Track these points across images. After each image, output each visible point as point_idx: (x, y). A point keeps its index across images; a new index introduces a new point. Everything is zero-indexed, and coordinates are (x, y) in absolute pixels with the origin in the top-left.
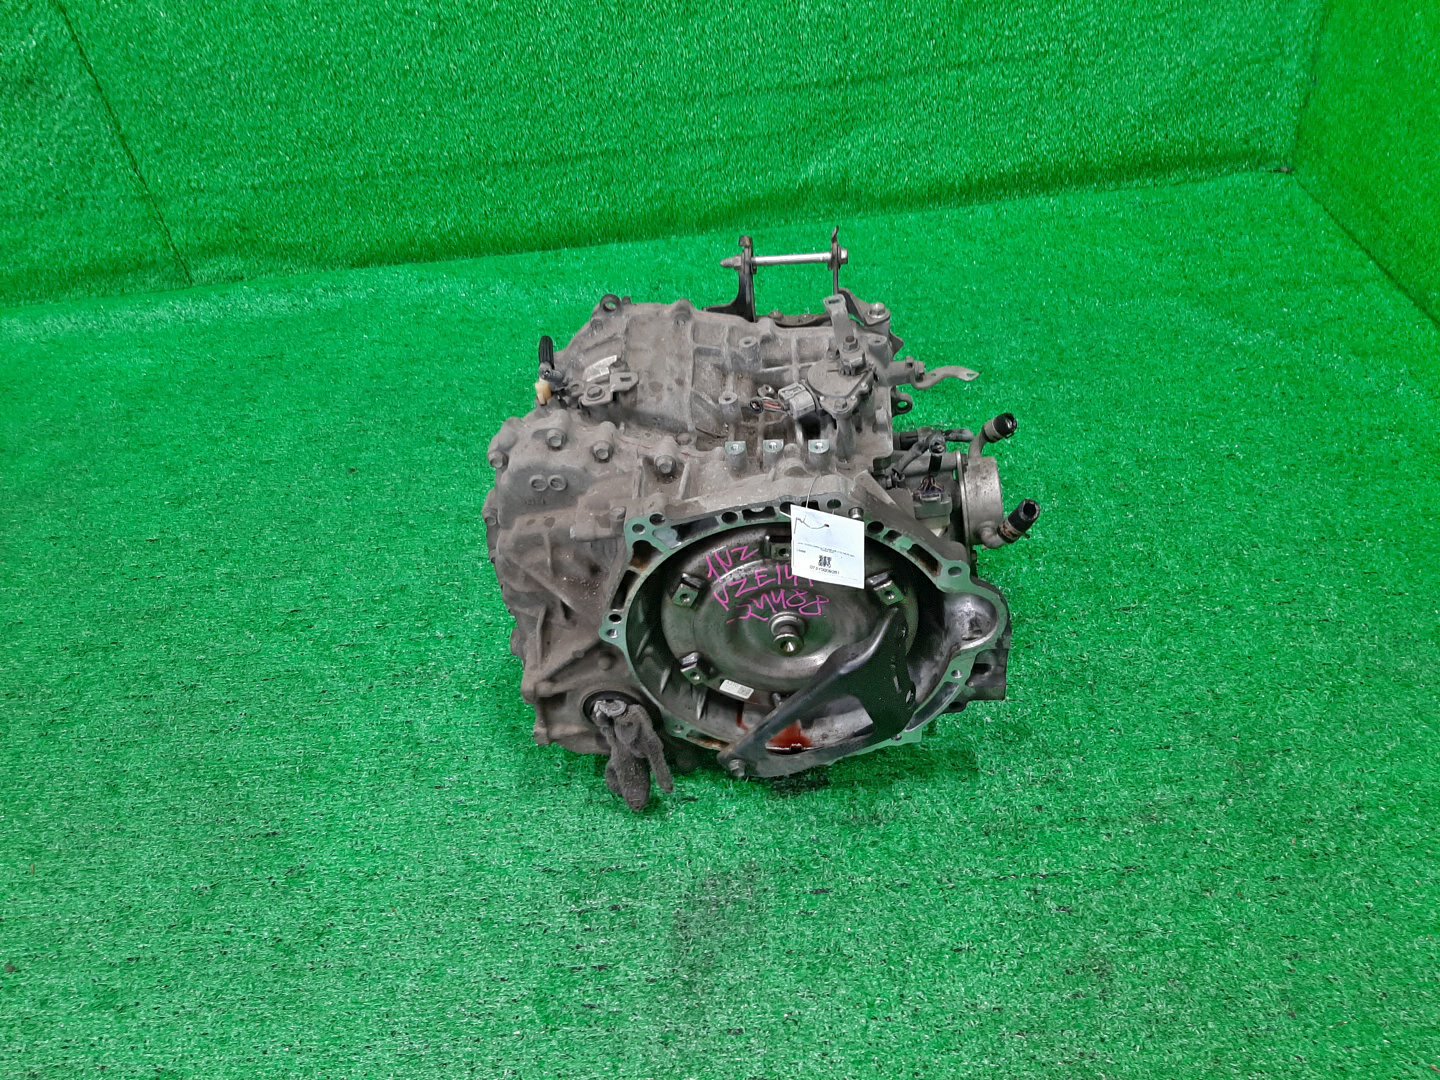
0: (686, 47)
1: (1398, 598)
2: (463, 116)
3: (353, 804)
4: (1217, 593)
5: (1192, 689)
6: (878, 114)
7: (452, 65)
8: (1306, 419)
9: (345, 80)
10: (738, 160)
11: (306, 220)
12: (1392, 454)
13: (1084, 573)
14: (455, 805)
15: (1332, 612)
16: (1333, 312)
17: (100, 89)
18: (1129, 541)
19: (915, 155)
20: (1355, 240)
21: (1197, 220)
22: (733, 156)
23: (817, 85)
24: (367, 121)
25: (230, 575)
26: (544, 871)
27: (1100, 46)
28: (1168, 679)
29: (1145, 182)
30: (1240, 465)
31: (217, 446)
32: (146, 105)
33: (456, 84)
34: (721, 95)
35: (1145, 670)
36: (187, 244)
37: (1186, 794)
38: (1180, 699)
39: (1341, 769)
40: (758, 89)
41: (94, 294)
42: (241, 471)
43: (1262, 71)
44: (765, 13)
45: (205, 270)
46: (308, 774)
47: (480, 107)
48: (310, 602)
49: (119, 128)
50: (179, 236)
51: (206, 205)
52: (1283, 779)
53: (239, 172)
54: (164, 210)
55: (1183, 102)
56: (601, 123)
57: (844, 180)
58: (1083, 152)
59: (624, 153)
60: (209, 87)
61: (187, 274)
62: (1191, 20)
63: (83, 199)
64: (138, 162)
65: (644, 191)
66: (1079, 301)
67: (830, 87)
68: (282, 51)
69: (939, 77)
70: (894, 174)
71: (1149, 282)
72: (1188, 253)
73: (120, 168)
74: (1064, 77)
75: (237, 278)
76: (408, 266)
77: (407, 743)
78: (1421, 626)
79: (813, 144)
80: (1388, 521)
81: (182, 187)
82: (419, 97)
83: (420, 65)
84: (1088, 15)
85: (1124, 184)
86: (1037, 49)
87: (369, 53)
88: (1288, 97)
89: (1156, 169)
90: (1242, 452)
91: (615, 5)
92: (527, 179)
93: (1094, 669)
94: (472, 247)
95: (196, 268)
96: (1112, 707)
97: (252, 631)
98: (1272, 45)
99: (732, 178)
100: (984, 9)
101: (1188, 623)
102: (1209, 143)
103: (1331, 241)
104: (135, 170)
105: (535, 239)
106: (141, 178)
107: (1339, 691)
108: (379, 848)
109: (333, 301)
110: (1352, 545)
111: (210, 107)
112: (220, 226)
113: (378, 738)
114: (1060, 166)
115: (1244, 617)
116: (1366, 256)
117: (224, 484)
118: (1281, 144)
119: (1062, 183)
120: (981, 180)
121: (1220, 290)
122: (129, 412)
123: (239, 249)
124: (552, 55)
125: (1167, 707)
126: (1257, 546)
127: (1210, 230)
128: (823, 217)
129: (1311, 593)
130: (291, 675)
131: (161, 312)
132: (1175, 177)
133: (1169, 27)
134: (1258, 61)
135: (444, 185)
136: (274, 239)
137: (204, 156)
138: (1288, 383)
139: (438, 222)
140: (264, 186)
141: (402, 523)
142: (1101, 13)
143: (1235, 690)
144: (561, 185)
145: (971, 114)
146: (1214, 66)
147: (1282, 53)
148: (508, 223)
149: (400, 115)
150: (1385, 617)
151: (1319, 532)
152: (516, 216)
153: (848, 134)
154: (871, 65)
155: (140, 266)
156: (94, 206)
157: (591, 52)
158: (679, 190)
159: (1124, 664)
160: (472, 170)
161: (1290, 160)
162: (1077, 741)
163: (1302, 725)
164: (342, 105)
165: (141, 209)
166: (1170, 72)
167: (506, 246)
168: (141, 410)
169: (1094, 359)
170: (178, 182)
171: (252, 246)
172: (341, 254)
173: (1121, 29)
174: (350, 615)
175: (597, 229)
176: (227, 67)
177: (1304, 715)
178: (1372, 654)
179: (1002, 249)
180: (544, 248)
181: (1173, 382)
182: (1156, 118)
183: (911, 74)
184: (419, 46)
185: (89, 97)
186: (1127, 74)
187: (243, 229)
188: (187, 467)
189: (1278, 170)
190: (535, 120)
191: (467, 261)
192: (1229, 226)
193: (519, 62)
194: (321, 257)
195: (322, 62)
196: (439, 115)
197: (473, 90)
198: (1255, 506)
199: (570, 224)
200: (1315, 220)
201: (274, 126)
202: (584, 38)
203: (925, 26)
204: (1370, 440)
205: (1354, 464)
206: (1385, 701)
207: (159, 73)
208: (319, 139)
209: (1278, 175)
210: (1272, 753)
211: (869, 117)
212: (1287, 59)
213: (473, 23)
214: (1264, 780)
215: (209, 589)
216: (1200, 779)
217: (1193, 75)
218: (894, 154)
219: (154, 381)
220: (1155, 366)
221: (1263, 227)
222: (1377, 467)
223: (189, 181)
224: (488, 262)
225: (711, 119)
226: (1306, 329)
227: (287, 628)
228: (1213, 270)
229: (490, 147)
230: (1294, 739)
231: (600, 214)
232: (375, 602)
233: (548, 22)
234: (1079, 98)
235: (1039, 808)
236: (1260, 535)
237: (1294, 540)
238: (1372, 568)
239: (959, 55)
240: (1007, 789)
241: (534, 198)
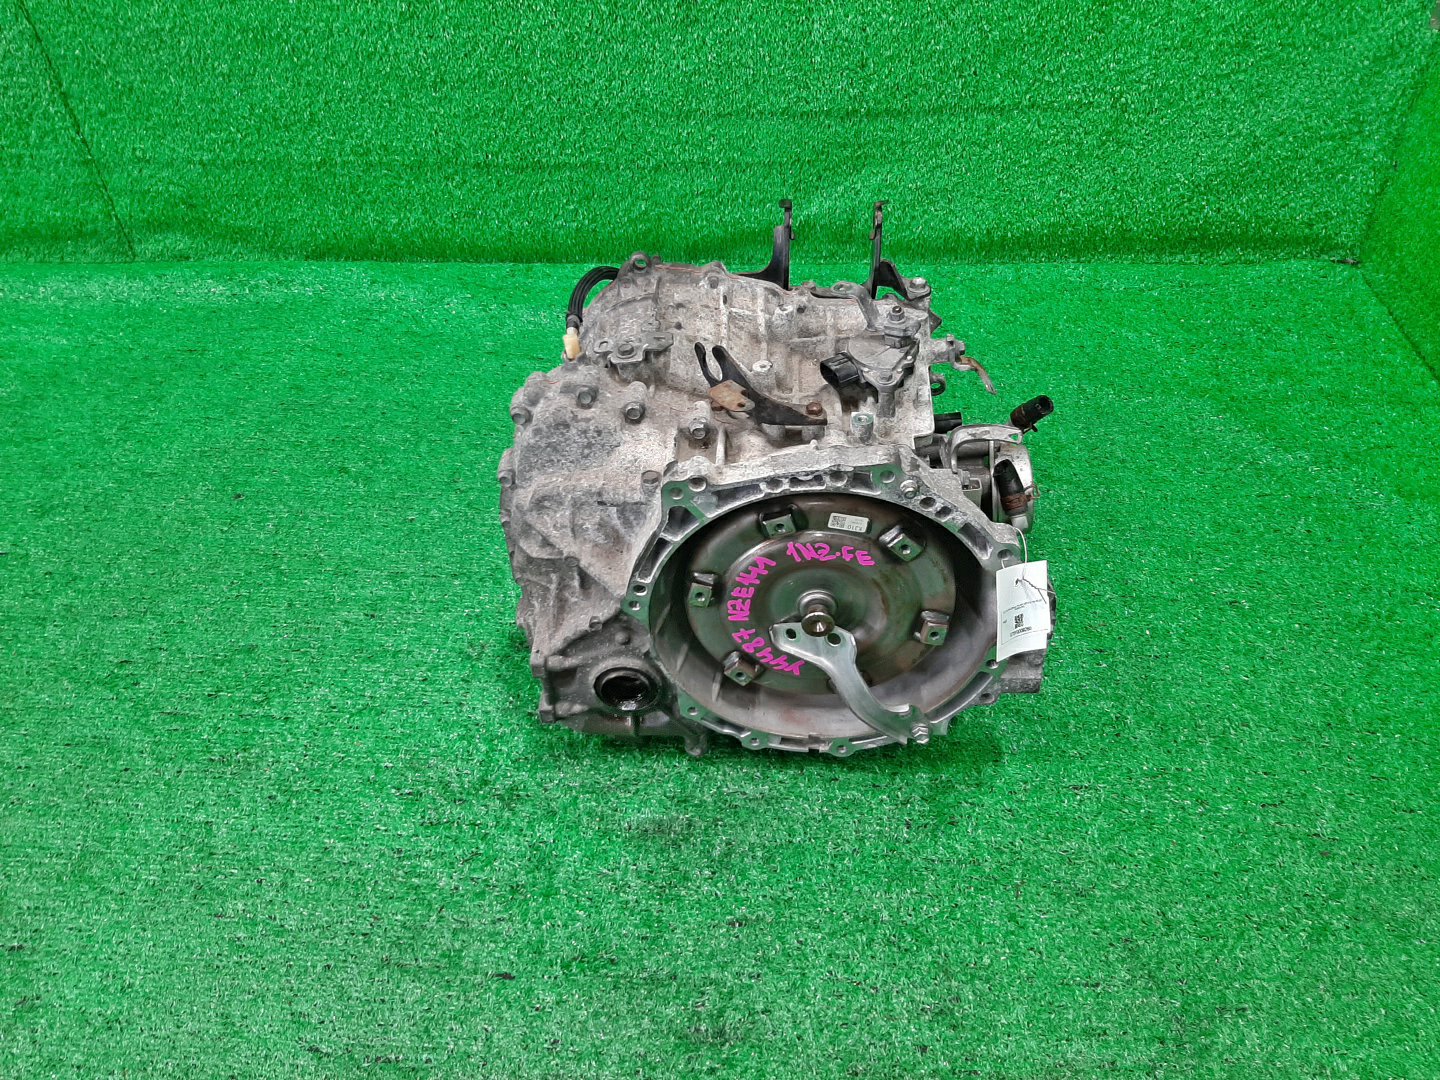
0: (683, 58)
1: (1408, 816)
2: (432, 109)
3: (117, 923)
4: (1191, 782)
5: (1139, 908)
6: (894, 153)
7: (421, 53)
8: (1330, 567)
9: (304, 57)
10: (733, 188)
11: (257, 203)
12: (1427, 626)
13: (1036, 733)
14: (231, 941)
15: (1325, 826)
16: (1381, 437)
17: (39, 40)
18: (1095, 697)
19: (932, 203)
20: (1419, 353)
21: (1241, 309)
22: (729, 184)
23: (828, 114)
24: (326, 103)
25: (68, 608)
26: (310, 1049)
27: (1152, 104)
28: (1113, 890)
29: (1189, 259)
30: (1244, 616)
31: (103, 448)
32: (89, 63)
33: (424, 74)
34: (719, 115)
35: (1086, 874)
36: (131, 217)
37: (1109, 1055)
38: (1122, 920)
39: (1304, 1046)
40: (761, 113)
41: (32, 259)
42: (119, 481)
43: (1336, 149)
44: (774, 30)
45: (150, 246)
46: (80, 875)
47: (450, 101)
48: (145, 652)
49: (61, 85)
50: (123, 207)
51: (151, 177)
52: (1230, 1050)
53: (187, 146)
54: (107, 178)
55: (1242, 176)
56: (584, 131)
57: (850, 222)
58: (1121, 218)
59: (608, 168)
60: (157, 51)
61: (131, 248)
62: (1259, 85)
63: (20, 157)
64: (81, 124)
65: (627, 211)
66: (1090, 390)
67: (842, 118)
68: (237, 20)
69: (966, 120)
70: (908, 220)
71: (1175, 375)
72: (1225, 346)
73: (61, 128)
74: (1109, 133)
75: (183, 257)
76: (366, 263)
77: (201, 850)
78: (1431, 858)
79: (820, 178)
80: (1410, 711)
81: (128, 154)
82: (385, 84)
83: (387, 49)
84: (1142, 66)
85: (1166, 258)
86: (1081, 99)
87: (331, 30)
88: (1364, 181)
89: (1203, 246)
90: (1250, 601)
91: (606, 4)
92: (499, 185)
93: (1025, 864)
94: (438, 251)
95: (140, 241)
96: (1036, 919)
97: (72, 680)
98: (1350, 121)
99: (726, 207)
100: (1023, 49)
101: (1148, 816)
102: (1267, 223)
103: (1391, 351)
104: (78, 133)
105: (507, 251)
106: (84, 141)
107: (1321, 932)
108: (130, 986)
109: (278, 294)
110: (1362, 739)
111: (159, 72)
112: (166, 201)
113: (168, 840)
114: (1095, 231)
115: (1218, 818)
116: (1428, 373)
117: (97, 495)
118: (1347, 234)
119: (1095, 249)
120: (1004, 238)
121: (1255, 397)
122: (25, 397)
123: (187, 227)
124: (533, 52)
125: (1105, 928)
126: (1248, 726)
127: (1254, 323)
128: (825, 258)
129: (1304, 796)
130: (97, 743)
131: (94, 288)
132: (1225, 256)
133: (1233, 90)
134: (1332, 137)
135: (409, 182)
136: (223, 219)
137: (150, 124)
138: (1317, 519)
139: (401, 220)
140: (213, 162)
141: (272, 567)
142: (1157, 66)
143: (1192, 918)
144: (537, 195)
145: (999, 164)
146: (1280, 139)
147: (1360, 132)
148: (476, 229)
149: (363, 100)
150: (1388, 840)
151: (1325, 715)
152: (486, 222)
153: (859, 172)
154: (890, 99)
155: (81, 234)
156: (32, 167)
157: (577, 53)
158: (666, 214)
159: (1062, 861)
160: (439, 168)
161: (1357, 252)
162: (986, 961)
163: (1266, 976)
164: (299, 84)
165: (82, 174)
166: (1229, 140)
167: (474, 253)
168: (39, 397)
169: (1095, 462)
170: (123, 148)
171: (200, 225)
172: (294, 244)
173: (1178, 87)
174: (183, 676)
175: (575, 246)
176: (177, 30)
177: (1271, 963)
178: (1366, 889)
179: (1016, 319)
180: (515, 261)
181: (1181, 501)
182: (1209, 189)
183: (935, 113)
184: (386, 28)
185: (26, 46)
186: (1181, 137)
187: (191, 206)
188: (64, 470)
189: (1343, 262)
190: (510, 121)
191: (431, 266)
192: (1278, 320)
193: (495, 56)
194: (275, 245)
195: (279, 35)
196: (404, 105)
197: (443, 82)
198: (1254, 672)
199: (545, 237)
200: (1376, 323)
201: (225, 100)
202: (569, 37)
203: (955, 62)
204: (1403, 603)
205: (1380, 633)
206: (1373, 954)
207: (103, 30)
208: (275, 119)
209: (1342, 267)
210: (1222, 1010)
211: (883, 156)
212: (1365, 139)
213: (447, 8)
214: (1207, 1048)
215: (41, 621)
216: (1128, 1038)
217: (1255, 145)
218: (909, 198)
219: (61, 364)
220: (1164, 480)
221: (1316, 325)
222: (1406, 639)
223: (134, 149)
224: (453, 269)
225: (706, 140)
226: (1346, 456)
227: (110, 682)
228: (1250, 370)
229: (459, 145)
230: (1253, 994)
231: (578, 230)
232: (215, 662)
233: (530, 15)
234: (1122, 159)
235: (924, 1049)
236: (1254, 710)
237: (1294, 724)
238: (1383, 772)
239: (991, 98)
240: (890, 1016)
241: (506, 206)
